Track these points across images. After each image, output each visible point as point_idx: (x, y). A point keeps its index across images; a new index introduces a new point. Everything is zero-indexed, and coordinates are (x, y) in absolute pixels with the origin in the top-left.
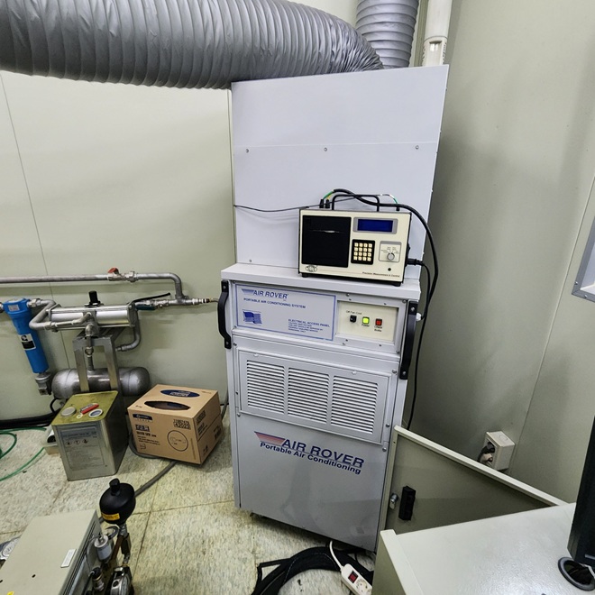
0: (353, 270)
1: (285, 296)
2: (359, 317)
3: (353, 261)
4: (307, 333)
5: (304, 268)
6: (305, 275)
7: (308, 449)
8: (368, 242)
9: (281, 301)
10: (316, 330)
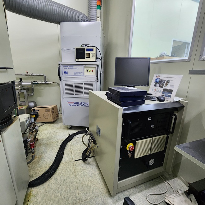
0: (86, 59)
1: (73, 67)
2: (88, 70)
3: (86, 58)
4: (78, 75)
5: (77, 60)
6: (77, 61)
7: (80, 104)
8: (89, 53)
9: (72, 68)
10: (80, 74)
